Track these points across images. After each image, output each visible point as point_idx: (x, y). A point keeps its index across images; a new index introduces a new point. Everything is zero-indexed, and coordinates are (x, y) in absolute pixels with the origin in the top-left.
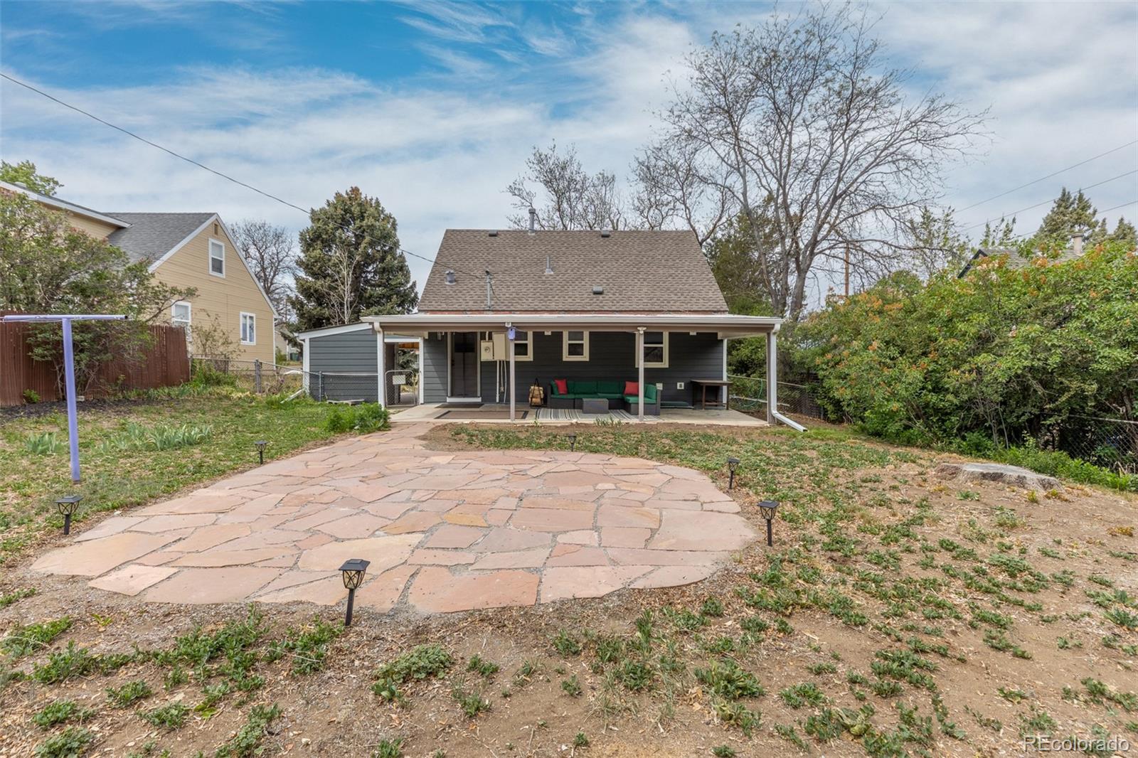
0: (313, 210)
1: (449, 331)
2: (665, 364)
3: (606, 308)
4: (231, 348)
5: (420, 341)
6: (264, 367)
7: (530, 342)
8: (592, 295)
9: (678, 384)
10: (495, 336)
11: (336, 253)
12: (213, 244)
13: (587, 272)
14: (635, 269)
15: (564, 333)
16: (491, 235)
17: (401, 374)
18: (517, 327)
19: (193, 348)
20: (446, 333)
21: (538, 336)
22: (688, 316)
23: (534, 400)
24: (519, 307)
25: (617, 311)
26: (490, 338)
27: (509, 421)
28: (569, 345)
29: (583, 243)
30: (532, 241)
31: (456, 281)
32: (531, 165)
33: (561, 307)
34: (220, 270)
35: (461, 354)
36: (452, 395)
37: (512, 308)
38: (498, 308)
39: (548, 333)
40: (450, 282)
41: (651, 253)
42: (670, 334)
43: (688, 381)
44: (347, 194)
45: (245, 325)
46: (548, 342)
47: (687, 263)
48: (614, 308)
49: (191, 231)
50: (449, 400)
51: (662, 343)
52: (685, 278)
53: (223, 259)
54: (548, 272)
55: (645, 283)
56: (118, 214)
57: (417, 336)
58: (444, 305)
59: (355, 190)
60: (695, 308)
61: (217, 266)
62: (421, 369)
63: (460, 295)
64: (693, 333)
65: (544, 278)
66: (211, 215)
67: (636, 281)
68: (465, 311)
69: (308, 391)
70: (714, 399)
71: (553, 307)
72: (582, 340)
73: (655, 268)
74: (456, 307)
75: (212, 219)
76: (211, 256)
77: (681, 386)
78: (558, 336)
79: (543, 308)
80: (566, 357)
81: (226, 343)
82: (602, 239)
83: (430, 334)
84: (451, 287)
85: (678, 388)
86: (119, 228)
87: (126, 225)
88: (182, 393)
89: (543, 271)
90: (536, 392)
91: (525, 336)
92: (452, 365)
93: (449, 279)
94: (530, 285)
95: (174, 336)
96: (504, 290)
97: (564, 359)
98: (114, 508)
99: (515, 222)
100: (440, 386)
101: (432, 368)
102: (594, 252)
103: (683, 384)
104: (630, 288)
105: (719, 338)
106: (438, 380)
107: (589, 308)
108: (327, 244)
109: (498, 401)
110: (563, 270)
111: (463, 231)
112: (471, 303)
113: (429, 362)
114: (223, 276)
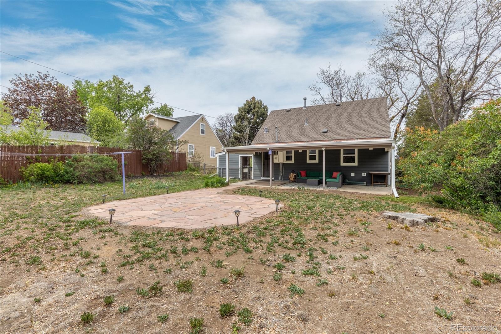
0: (239, 108)
1: (262, 151)
2: (356, 164)
3: (326, 139)
4: (200, 159)
5: (252, 155)
6: (206, 166)
7: (293, 155)
8: (322, 133)
9: (363, 174)
10: (279, 153)
11: (245, 123)
12: (202, 124)
13: (324, 123)
14: (347, 120)
15: (307, 151)
16: (287, 111)
17: (247, 168)
18: (272, 150)
19: (189, 159)
20: (261, 152)
21: (297, 153)
22: (347, 141)
23: (291, 179)
24: (289, 141)
25: (331, 140)
26: (277, 154)
27: (269, 187)
28: (310, 156)
29: (326, 110)
30: (303, 112)
31: (268, 131)
32: (319, 76)
33: (306, 139)
34: (204, 133)
35: (267, 160)
36: (264, 176)
37: (286, 141)
38: (280, 141)
39: (300, 151)
40: (266, 132)
41: (358, 111)
42: (358, 150)
43: (368, 172)
44: (250, 99)
45: (212, 151)
46: (301, 155)
47: (377, 114)
48: (330, 139)
49: (195, 121)
50: (262, 178)
51: (354, 154)
52: (372, 122)
53: (205, 129)
54: (306, 125)
55: (350, 126)
56: (179, 118)
57: (251, 154)
58: (261, 142)
59: (253, 98)
60: (372, 136)
61: (203, 132)
62: (253, 166)
63: (268, 137)
64: (371, 149)
65: (303, 127)
66: (201, 115)
67: (346, 125)
68: (268, 143)
69: (218, 174)
70: (383, 181)
71: (303, 139)
72: (316, 153)
73: (358, 118)
74: (265, 142)
75: (202, 116)
76: (201, 129)
77: (364, 174)
78: (304, 152)
79: (299, 140)
80: (308, 161)
81: (199, 157)
82: (336, 107)
83: (256, 152)
84: (266, 134)
85: (363, 175)
86: (178, 122)
87: (180, 121)
88: (181, 174)
89: (304, 124)
90: (292, 176)
91: (291, 152)
92: (264, 165)
93: (265, 131)
94: (297, 131)
95: (183, 156)
96: (285, 134)
97: (307, 162)
98: (118, 199)
99: (314, 102)
100: (259, 173)
101: (256, 166)
102: (330, 113)
103: (365, 173)
104: (342, 129)
105: (386, 151)
106: (258, 171)
107: (318, 139)
108: (243, 119)
109: (280, 179)
110: (312, 123)
111: (277, 111)
112: (271, 140)
113: (256, 164)
114: (205, 135)
